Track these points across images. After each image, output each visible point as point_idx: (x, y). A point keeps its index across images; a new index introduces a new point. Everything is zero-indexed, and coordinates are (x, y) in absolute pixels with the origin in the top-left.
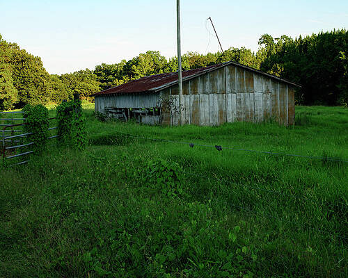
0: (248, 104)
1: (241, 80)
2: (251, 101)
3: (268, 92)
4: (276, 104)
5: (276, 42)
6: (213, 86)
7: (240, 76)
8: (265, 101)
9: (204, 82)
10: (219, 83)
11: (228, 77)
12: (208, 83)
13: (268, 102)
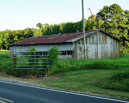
0: (105, 49)
1: (103, 38)
2: (106, 48)
3: (112, 44)
4: (114, 49)
5: (43, 26)
6: (93, 40)
7: (102, 36)
8: (111, 48)
9: (90, 38)
10: (95, 39)
11: (98, 37)
12: (91, 39)
13: (112, 48)
